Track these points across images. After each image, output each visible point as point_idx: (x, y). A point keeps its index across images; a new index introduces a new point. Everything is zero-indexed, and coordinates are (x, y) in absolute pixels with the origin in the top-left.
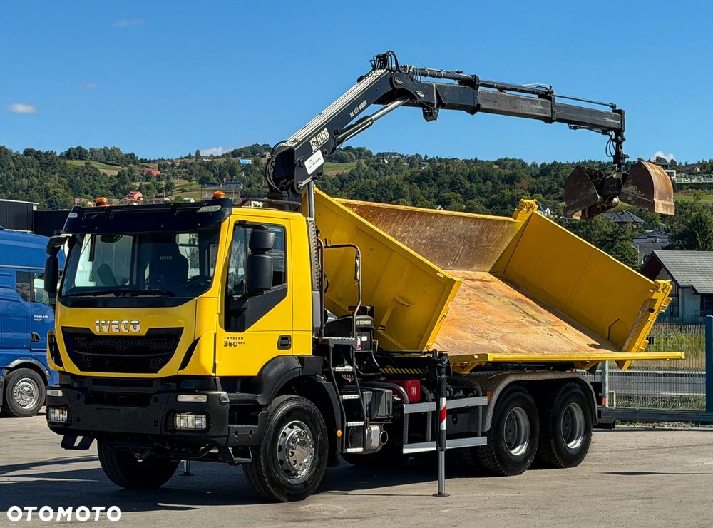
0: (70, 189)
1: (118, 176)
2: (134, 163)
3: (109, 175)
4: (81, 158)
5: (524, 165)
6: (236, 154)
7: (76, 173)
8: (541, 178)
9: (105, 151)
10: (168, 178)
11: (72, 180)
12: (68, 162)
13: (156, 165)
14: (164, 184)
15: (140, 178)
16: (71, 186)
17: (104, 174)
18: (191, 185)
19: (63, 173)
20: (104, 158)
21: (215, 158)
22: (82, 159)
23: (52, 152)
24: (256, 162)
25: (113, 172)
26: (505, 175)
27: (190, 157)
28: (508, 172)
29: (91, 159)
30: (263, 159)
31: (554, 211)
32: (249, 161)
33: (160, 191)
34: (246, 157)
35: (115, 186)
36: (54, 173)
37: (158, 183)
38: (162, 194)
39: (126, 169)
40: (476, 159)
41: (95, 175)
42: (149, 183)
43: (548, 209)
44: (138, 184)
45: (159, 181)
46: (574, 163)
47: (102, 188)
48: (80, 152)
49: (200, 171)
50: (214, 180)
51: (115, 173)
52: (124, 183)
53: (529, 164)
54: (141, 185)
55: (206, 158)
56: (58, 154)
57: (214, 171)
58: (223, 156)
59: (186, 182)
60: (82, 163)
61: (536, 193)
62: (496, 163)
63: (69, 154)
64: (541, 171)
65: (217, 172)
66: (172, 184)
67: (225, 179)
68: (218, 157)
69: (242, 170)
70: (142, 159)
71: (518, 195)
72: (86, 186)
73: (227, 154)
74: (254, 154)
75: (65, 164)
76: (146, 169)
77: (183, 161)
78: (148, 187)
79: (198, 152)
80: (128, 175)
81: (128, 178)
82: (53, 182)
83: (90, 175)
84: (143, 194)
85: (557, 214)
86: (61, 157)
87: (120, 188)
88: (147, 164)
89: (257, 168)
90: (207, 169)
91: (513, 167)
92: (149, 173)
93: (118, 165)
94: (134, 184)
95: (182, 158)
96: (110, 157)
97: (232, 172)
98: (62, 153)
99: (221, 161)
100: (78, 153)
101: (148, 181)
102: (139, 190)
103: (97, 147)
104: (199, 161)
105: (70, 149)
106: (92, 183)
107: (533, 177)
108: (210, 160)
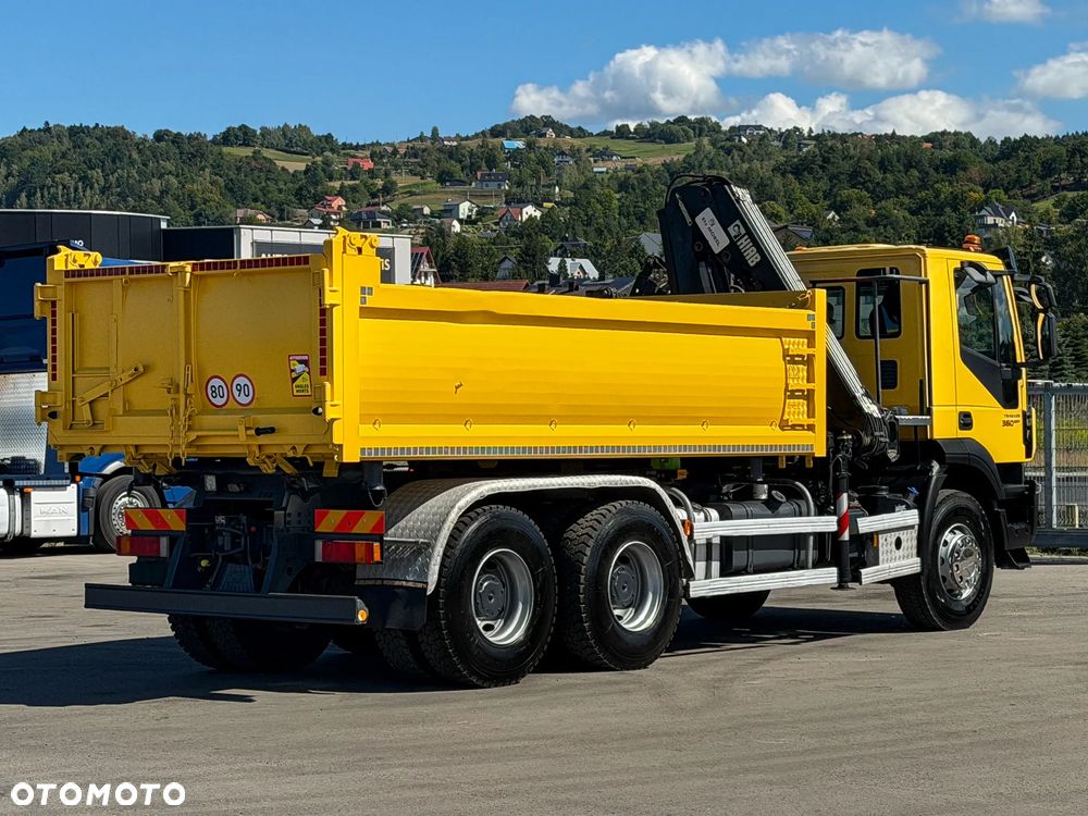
0: (229, 194)
1: (306, 172)
2: (332, 150)
3: (291, 171)
4: (246, 144)
5: (974, 141)
6: (497, 132)
7: (239, 169)
8: (1002, 164)
9: (285, 130)
10: (387, 174)
11: (231, 180)
12: (226, 150)
13: (368, 153)
14: (380, 183)
15: (341, 174)
16: (231, 190)
17: (283, 169)
18: (425, 184)
19: (217, 168)
20: (283, 142)
21: (463, 139)
22: (248, 145)
23: (199, 134)
24: (530, 145)
25: (296, 165)
26: (941, 160)
27: (421, 138)
28: (948, 153)
29: (262, 145)
30: (541, 140)
31: (1023, 218)
32: (519, 144)
33: (374, 195)
34: (514, 137)
35: (301, 189)
36: (203, 169)
37: (371, 181)
38: (377, 200)
39: (319, 159)
40: (894, 133)
41: (269, 169)
42: (357, 182)
43: (1013, 214)
44: (337, 184)
45: (372, 178)
46: (1057, 137)
47: (280, 191)
48: (245, 134)
49: (438, 162)
50: (462, 176)
51: (302, 167)
52: (316, 184)
53: (983, 140)
54: (342, 186)
55: (449, 139)
56: (210, 138)
57: (461, 162)
58: (477, 135)
59: (417, 179)
60: (247, 152)
61: (994, 188)
62: (927, 139)
63: (227, 138)
64: (1002, 152)
65: (467, 161)
66: (394, 183)
67: (479, 174)
68: (467, 138)
69: (508, 159)
70: (344, 144)
71: (963, 192)
72: (254, 189)
73: (483, 133)
74: (527, 132)
75: (220, 154)
76: (351, 161)
77: (410, 145)
78: (354, 189)
79: (435, 131)
80: (323, 170)
81: (322, 174)
82: (203, 182)
83: (261, 170)
84: (346, 201)
85: (1029, 222)
86: (214, 141)
87: (309, 192)
88: (352, 152)
89: (532, 156)
90: (451, 157)
91: (956, 145)
92: (357, 165)
93: (307, 155)
94: (331, 184)
95: (409, 141)
96: (293, 140)
97: (491, 162)
98: (215, 137)
99: (473, 144)
100: (241, 136)
101: (353, 178)
102: (340, 193)
103: (272, 125)
104: (437, 145)
105: (229, 129)
106: (264, 184)
107: (988, 161)
108: (455, 143)
